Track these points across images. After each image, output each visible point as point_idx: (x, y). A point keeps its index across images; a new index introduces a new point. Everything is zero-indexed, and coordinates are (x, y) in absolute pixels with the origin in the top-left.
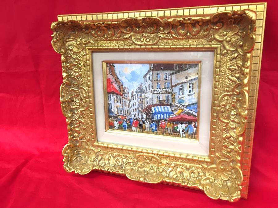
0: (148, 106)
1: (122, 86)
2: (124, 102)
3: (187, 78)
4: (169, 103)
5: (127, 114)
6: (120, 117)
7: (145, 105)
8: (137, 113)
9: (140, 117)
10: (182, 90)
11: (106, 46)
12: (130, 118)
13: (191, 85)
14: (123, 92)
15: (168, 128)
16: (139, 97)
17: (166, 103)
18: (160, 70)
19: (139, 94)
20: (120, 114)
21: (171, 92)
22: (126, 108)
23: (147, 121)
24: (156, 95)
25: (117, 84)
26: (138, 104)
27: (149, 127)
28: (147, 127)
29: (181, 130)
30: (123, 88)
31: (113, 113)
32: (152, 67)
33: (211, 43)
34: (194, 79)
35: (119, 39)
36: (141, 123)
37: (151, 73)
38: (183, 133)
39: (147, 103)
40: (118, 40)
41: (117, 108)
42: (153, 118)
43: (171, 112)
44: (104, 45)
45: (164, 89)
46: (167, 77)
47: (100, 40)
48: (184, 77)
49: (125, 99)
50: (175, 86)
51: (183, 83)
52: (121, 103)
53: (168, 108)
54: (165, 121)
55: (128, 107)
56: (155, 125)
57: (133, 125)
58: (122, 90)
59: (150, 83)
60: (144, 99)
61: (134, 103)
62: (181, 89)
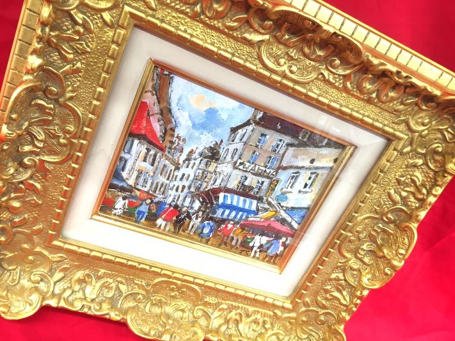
0: (213, 188)
1: (173, 130)
2: (161, 166)
3: (312, 161)
4: (258, 196)
5: (157, 192)
6: (138, 193)
7: (207, 186)
8: (182, 195)
9: (187, 203)
10: (294, 179)
11: (185, 31)
12: (162, 200)
13: (313, 176)
14: (169, 145)
15: (235, 237)
16: (203, 166)
17: (252, 193)
18: (271, 129)
19: (206, 160)
20: (140, 188)
21: (271, 176)
22: (162, 179)
23: (197, 216)
24: (241, 173)
25: (162, 122)
26: (194, 179)
27: (197, 227)
28: (193, 227)
29: (257, 244)
30: (173, 136)
31: (123, 180)
32: (258, 117)
33: (396, 127)
34: (322, 168)
35: (231, 33)
36: (183, 216)
37: (250, 128)
38: (258, 250)
39: (214, 183)
40: (224, 33)
41: (140, 173)
42: (215, 213)
43: (254, 211)
44: (182, 28)
45: (260, 168)
46: (279, 147)
47: (177, 10)
48: (309, 157)
49: (166, 159)
50: (285, 168)
51: (302, 167)
52: (152, 165)
53: (251, 203)
54: (233, 224)
55: (168, 179)
56: (211, 227)
57: (163, 216)
58: (168, 138)
59: (240, 146)
60: (210, 173)
61: (184, 175)
62: (293, 177)
